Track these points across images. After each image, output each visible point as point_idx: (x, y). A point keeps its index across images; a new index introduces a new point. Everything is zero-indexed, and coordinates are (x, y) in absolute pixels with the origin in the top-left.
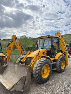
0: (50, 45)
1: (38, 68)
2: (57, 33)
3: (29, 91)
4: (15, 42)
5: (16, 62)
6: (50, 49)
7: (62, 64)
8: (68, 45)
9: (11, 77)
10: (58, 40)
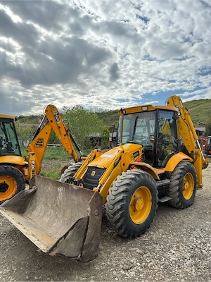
0: (152, 130)
1: (120, 197)
2: (172, 97)
3: (96, 256)
4: (54, 125)
5: (60, 181)
6: (152, 144)
7: (187, 184)
8: (203, 129)
9: (46, 220)
10: (175, 118)
